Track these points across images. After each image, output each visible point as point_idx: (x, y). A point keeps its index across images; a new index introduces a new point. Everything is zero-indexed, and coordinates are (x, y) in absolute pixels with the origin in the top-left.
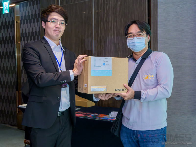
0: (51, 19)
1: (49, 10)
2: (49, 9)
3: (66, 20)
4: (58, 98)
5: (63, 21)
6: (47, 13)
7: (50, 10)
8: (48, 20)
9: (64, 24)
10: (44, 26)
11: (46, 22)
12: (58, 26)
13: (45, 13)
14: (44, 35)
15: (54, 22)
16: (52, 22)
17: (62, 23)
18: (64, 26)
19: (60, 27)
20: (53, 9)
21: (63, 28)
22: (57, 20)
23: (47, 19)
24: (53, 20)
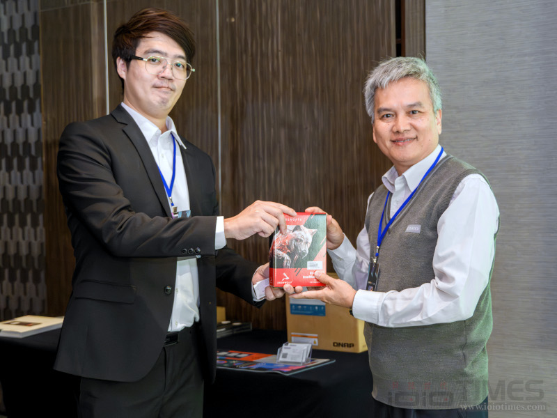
0: (147, 52)
1: (140, 24)
2: (139, 21)
3: (190, 56)
4: (167, 290)
5: (183, 58)
6: (132, 33)
7: (142, 26)
8: (138, 54)
9: (183, 67)
10: (122, 71)
11: (130, 60)
12: (168, 73)
13: (129, 32)
14: (123, 100)
15: (153, 60)
16: (149, 60)
17: (178, 65)
18: (185, 74)
19: (173, 78)
20: (152, 21)
21: (181, 79)
22: (166, 55)
23: (135, 52)
24: (152, 56)
